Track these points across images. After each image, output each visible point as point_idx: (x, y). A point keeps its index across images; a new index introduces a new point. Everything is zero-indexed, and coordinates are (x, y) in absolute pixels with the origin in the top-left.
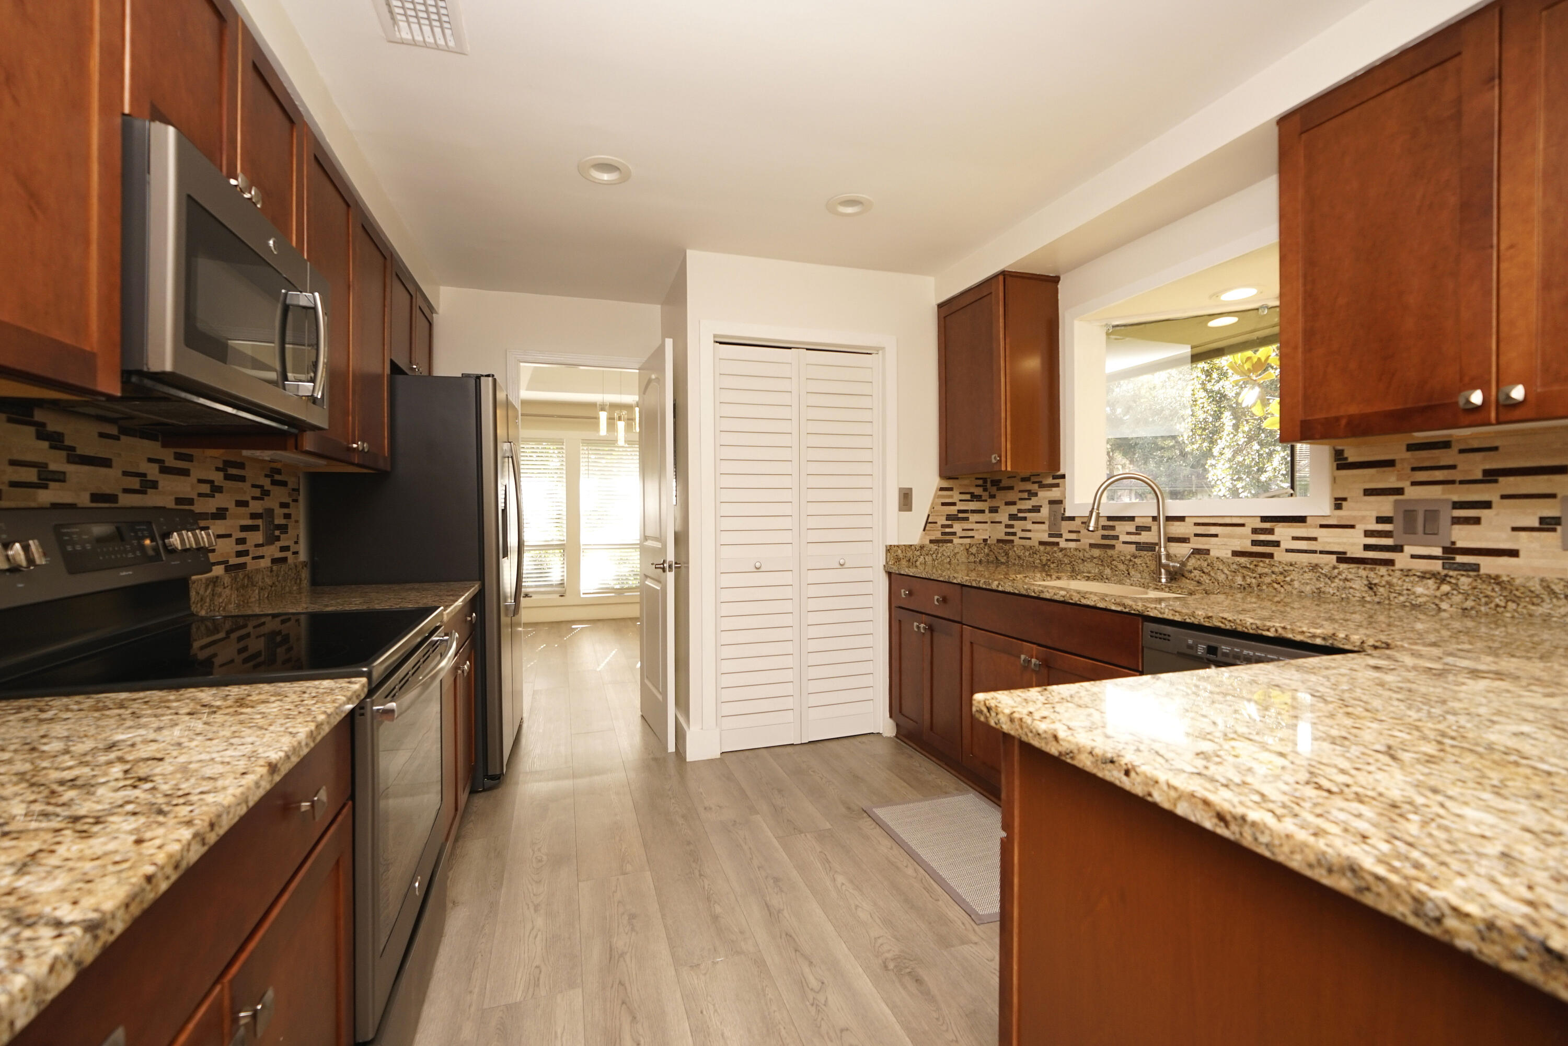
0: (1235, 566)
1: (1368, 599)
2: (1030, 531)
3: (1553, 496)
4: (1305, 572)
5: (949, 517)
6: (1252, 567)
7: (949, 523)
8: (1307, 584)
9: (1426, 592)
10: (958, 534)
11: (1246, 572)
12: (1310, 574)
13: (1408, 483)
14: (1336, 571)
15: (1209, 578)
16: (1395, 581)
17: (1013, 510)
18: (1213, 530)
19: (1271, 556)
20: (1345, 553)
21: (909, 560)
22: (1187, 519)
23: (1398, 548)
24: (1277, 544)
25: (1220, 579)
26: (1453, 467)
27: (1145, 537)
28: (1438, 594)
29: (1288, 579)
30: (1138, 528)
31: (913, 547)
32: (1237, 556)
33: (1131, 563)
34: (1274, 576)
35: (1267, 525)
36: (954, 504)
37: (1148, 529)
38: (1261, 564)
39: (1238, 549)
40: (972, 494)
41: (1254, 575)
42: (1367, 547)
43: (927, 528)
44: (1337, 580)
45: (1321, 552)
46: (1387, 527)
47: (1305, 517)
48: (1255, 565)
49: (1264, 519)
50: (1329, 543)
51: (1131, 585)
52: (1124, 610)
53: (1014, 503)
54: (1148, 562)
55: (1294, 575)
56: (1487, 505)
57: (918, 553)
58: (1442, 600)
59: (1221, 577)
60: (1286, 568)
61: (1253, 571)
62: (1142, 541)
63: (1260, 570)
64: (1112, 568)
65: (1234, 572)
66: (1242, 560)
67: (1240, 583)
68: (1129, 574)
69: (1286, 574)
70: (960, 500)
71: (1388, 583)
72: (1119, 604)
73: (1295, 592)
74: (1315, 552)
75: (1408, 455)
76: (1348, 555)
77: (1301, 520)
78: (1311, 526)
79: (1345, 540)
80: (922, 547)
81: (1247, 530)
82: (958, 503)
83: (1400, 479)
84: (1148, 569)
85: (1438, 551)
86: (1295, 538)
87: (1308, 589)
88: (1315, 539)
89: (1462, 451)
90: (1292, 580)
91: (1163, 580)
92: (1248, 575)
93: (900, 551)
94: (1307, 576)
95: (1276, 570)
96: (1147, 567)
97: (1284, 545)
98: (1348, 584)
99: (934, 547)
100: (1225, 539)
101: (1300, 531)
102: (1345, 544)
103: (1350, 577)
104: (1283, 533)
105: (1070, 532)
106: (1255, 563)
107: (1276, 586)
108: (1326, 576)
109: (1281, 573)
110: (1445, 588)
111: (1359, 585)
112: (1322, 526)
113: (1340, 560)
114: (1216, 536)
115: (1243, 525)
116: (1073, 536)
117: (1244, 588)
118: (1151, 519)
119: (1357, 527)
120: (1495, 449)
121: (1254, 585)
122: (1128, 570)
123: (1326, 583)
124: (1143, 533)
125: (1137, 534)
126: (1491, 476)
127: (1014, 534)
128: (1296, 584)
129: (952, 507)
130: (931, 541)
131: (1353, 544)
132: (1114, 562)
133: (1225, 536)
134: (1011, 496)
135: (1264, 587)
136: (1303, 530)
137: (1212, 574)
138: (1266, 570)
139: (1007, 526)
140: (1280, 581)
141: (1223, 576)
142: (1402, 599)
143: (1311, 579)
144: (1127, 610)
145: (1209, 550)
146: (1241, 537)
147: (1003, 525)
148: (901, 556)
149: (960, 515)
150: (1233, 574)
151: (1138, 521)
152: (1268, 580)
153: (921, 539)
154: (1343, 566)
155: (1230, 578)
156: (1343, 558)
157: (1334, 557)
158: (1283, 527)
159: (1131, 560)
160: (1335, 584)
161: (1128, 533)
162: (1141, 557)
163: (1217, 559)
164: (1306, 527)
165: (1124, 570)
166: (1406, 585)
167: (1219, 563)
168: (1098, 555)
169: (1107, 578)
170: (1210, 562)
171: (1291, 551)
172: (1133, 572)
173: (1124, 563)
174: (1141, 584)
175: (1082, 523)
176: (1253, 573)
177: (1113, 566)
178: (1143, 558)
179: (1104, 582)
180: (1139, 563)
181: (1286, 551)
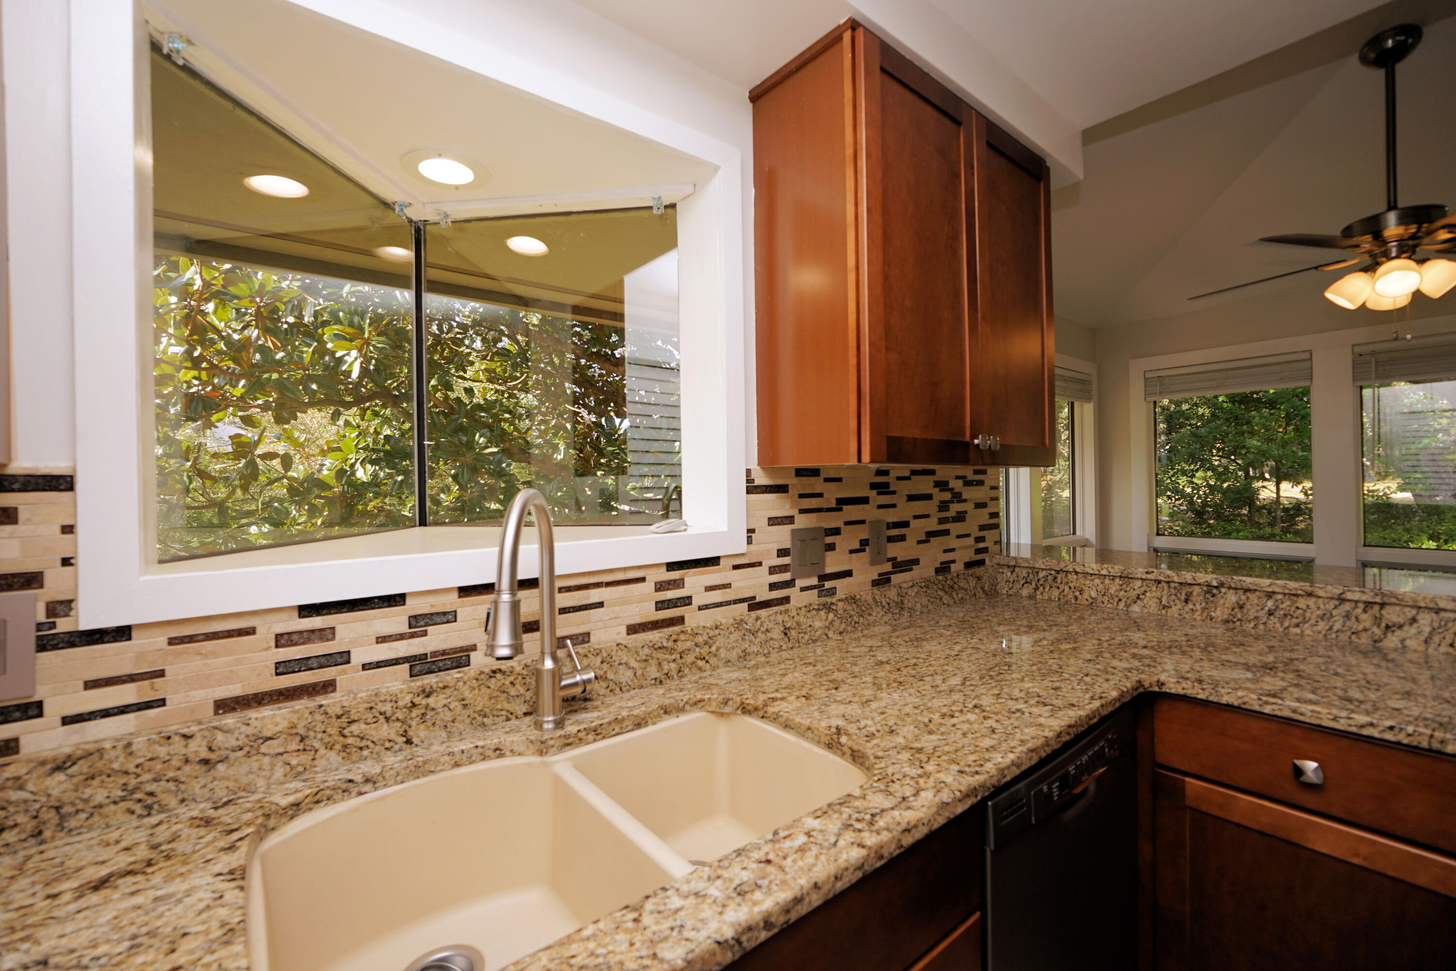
0: (646, 651)
1: (784, 647)
3: (863, 522)
4: (731, 633)
6: (670, 644)
8: (733, 648)
9: (820, 624)
11: (660, 655)
12: (736, 632)
13: (797, 511)
14: (759, 622)
15: (604, 685)
16: (801, 618)
18: (594, 595)
19: (681, 620)
20: (754, 598)
23: (790, 584)
24: (687, 601)
25: (623, 680)
26: (820, 495)
27: (437, 639)
28: (827, 624)
29: (713, 649)
30: (415, 620)
32: (636, 632)
33: (415, 712)
34: (698, 649)
35: (675, 575)
37: (449, 617)
38: (682, 637)
39: (637, 620)
41: (673, 657)
42: (773, 586)
44: (760, 634)
46: (786, 560)
47: (718, 557)
48: (675, 641)
49: (672, 566)
50: (741, 588)
51: (457, 765)
54: (467, 694)
55: (720, 641)
56: (836, 532)
58: (829, 629)
60: (711, 633)
61: (672, 651)
62: (429, 649)
63: (680, 646)
64: (345, 747)
65: (646, 661)
66: (656, 636)
67: (653, 677)
68: (409, 742)
69: (710, 641)
71: (797, 621)
74: (728, 603)
75: (795, 481)
76: (758, 600)
77: (714, 561)
78: (724, 570)
79: (754, 582)
81: (648, 587)
83: (792, 506)
84: (467, 712)
85: (814, 581)
86: (709, 589)
87: (734, 655)
88: (728, 586)
89: (827, 480)
90: (717, 650)
91: (550, 724)
92: (665, 660)
94: (733, 638)
95: (700, 639)
96: (465, 706)
98: (769, 634)
100: (616, 609)
101: (711, 576)
102: (754, 586)
103: (771, 625)
104: (695, 584)
105: (92, 685)
106: (674, 637)
107: (701, 663)
108: (750, 631)
109: (706, 643)
110: (831, 616)
111: (777, 631)
112: (736, 567)
113: (751, 608)
114: (600, 605)
115: (643, 580)
116: (120, 695)
117: (661, 682)
118: (456, 594)
119: (764, 563)
120: (839, 480)
122: (405, 734)
123: (751, 641)
124: (430, 629)
125: (412, 636)
126: (840, 504)
128: (723, 653)
131: (761, 585)
132: (354, 728)
133: (614, 603)
135: (687, 671)
136: (717, 575)
137: (610, 676)
140: (704, 654)
141: (630, 673)
142: (807, 637)
143: (736, 641)
146: (640, 600)
150: (644, 665)
151: (414, 606)
152: (690, 658)
154: (763, 613)
155: (639, 672)
156: (755, 605)
157: (745, 605)
158: (695, 575)
159: (414, 705)
160: (758, 640)
161: (382, 640)
162: (444, 688)
163: (615, 648)
164: (720, 571)
165: (393, 736)
166: (810, 622)
167: (619, 653)
168: (283, 725)
169: (367, 781)
170: (605, 655)
171: (706, 607)
172: (422, 734)
173: (387, 719)
174: (490, 753)
175: (172, 642)
176: (671, 654)
177: (350, 741)
178: (448, 691)
179: (360, 794)
180: (440, 704)
181: (700, 608)
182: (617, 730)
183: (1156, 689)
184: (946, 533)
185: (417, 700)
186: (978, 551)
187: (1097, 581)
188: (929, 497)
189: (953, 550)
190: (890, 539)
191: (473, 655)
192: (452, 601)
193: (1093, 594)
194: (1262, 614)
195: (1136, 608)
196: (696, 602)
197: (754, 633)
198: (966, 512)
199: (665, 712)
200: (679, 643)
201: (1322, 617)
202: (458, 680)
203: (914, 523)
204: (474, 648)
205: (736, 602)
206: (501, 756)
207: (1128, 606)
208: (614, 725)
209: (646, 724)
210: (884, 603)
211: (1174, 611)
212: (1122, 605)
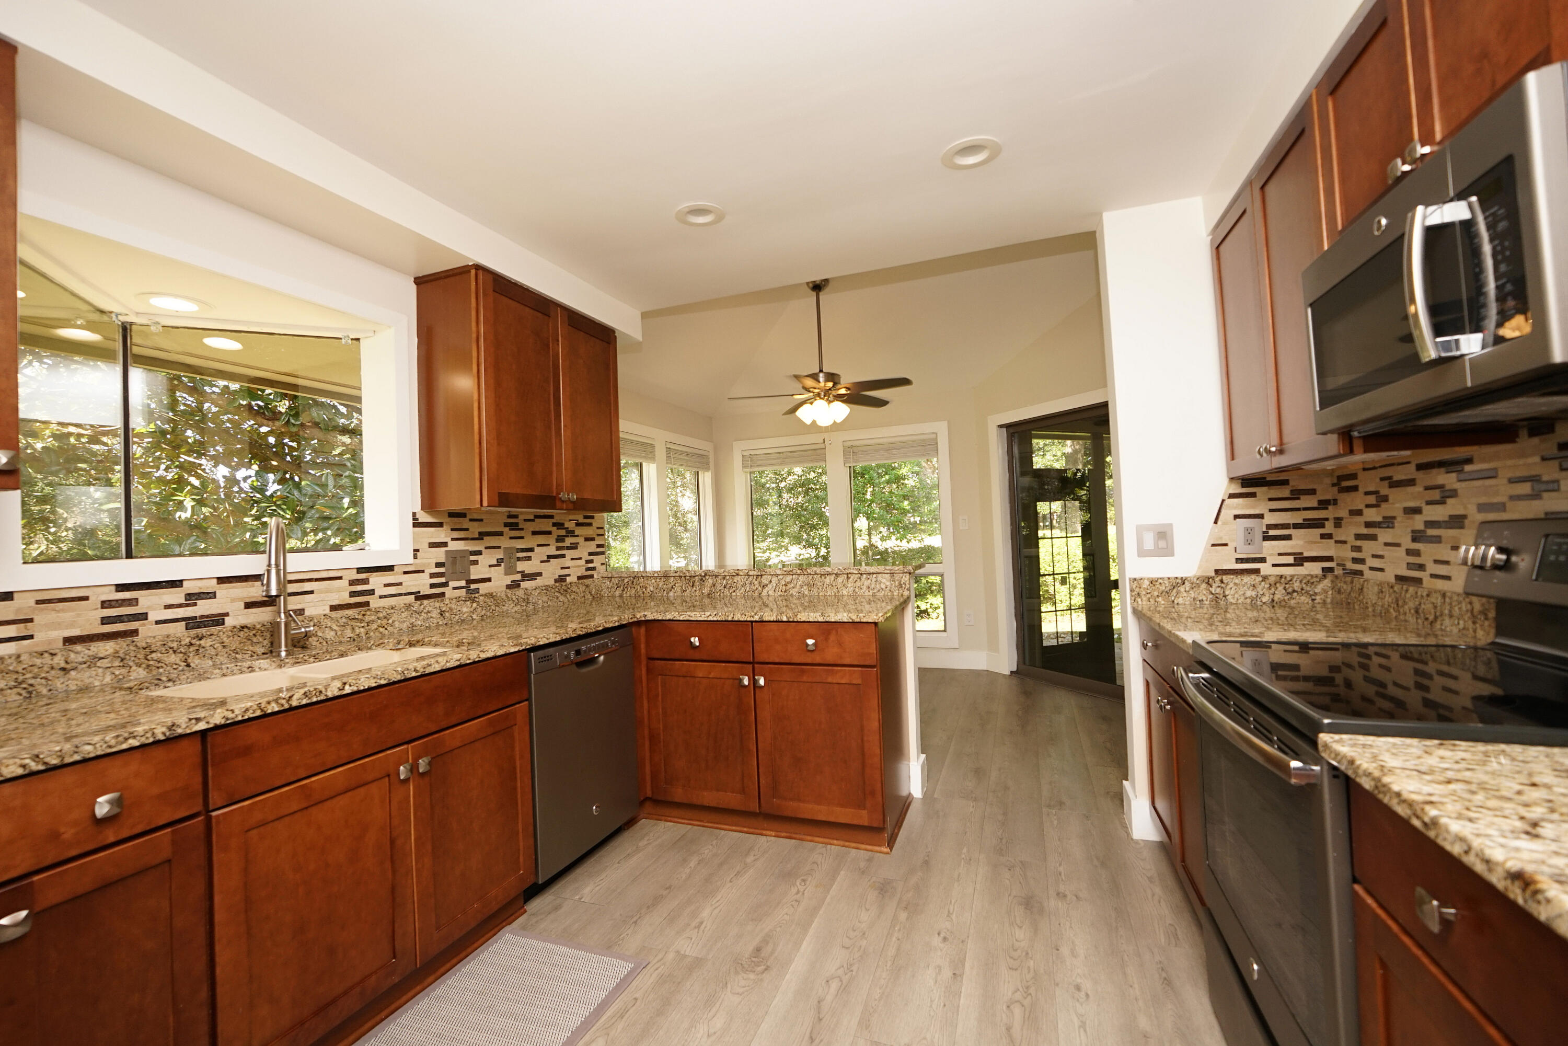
0: (344, 620)
1: (441, 623)
3: (499, 547)
4: (402, 612)
6: (360, 617)
8: (404, 622)
9: (467, 610)
11: (353, 623)
12: (406, 613)
13: (450, 539)
14: (422, 607)
16: (453, 606)
18: (307, 587)
19: (367, 604)
20: (419, 592)
23: (445, 585)
24: (371, 592)
25: (328, 637)
26: (467, 530)
27: (203, 608)
28: (472, 610)
29: (390, 621)
30: (189, 596)
32: (337, 609)
33: (192, 649)
34: (379, 621)
35: (363, 576)
37: (212, 595)
38: (368, 613)
39: (337, 603)
41: (362, 625)
42: (432, 586)
44: (423, 614)
46: (442, 570)
47: (393, 566)
48: (363, 615)
49: (360, 570)
50: (410, 586)
51: (224, 675)
54: (225, 639)
55: (395, 617)
56: (479, 553)
58: (473, 613)
59: (330, 635)
60: (389, 612)
61: (361, 621)
62: (198, 614)
63: (367, 618)
64: (148, 666)
65: (343, 626)
66: (350, 612)
67: (349, 636)
68: (188, 665)
69: (388, 617)
71: (450, 608)
73: (396, 632)
74: (400, 595)
75: (448, 520)
76: (422, 594)
77: (390, 568)
78: (397, 574)
79: (419, 582)
81: (344, 583)
83: (446, 535)
84: (225, 650)
85: (463, 583)
86: (386, 585)
87: (405, 626)
88: (400, 584)
89: (471, 520)
90: (393, 622)
91: (283, 654)
92: (357, 626)
94: (403, 615)
95: (381, 615)
96: (224, 647)
98: (429, 614)
100: (322, 595)
101: (389, 578)
102: (419, 585)
103: (430, 609)
104: (376, 582)
106: (363, 613)
107: (381, 630)
108: (416, 611)
109: (385, 618)
110: (475, 605)
111: (435, 614)
112: (405, 573)
113: (417, 599)
114: (312, 592)
115: (340, 578)
117: (354, 640)
118: (215, 581)
119: (426, 571)
120: (481, 520)
121: (363, 635)
122: (185, 661)
123: (416, 618)
124: (199, 602)
125: (187, 605)
126: (482, 536)
128: (397, 624)
131: (424, 585)
132: (154, 655)
133: (321, 592)
135: (372, 634)
136: (392, 577)
137: (320, 634)
138: (373, 617)
140: (384, 625)
141: (333, 633)
142: (457, 617)
143: (406, 617)
145: (303, 610)
146: (339, 590)
150: (342, 629)
151: (189, 587)
152: (374, 626)
154: (426, 602)
155: (339, 633)
156: (419, 597)
157: (413, 596)
158: (377, 576)
159: (191, 644)
160: (422, 617)
161: (168, 607)
162: (211, 635)
163: (323, 617)
164: (393, 575)
165: (178, 662)
166: (459, 608)
167: (326, 620)
168: (111, 651)
169: (169, 680)
170: (316, 621)
171: (385, 596)
172: (197, 661)
173: (175, 652)
174: (245, 669)
175: (38, 602)
176: (361, 623)
177: (151, 663)
178: (213, 637)
179: (165, 687)
180: (208, 645)
181: (381, 597)
182: (328, 657)
183: (643, 619)
184: (563, 556)
185: (193, 641)
186: (588, 569)
187: (653, 581)
188: (549, 533)
189: (568, 568)
190: (519, 559)
191: (226, 619)
192: (212, 585)
193: (652, 589)
194: (722, 588)
195: (671, 594)
196: (377, 593)
197: (419, 613)
198: (578, 543)
199: (359, 649)
200: (367, 617)
201: (742, 586)
202: (220, 631)
203: (537, 549)
204: (227, 614)
205: (406, 594)
206: (253, 671)
207: (668, 593)
208: (326, 654)
209: (347, 655)
210: (514, 599)
211: (687, 593)
212: (665, 592)
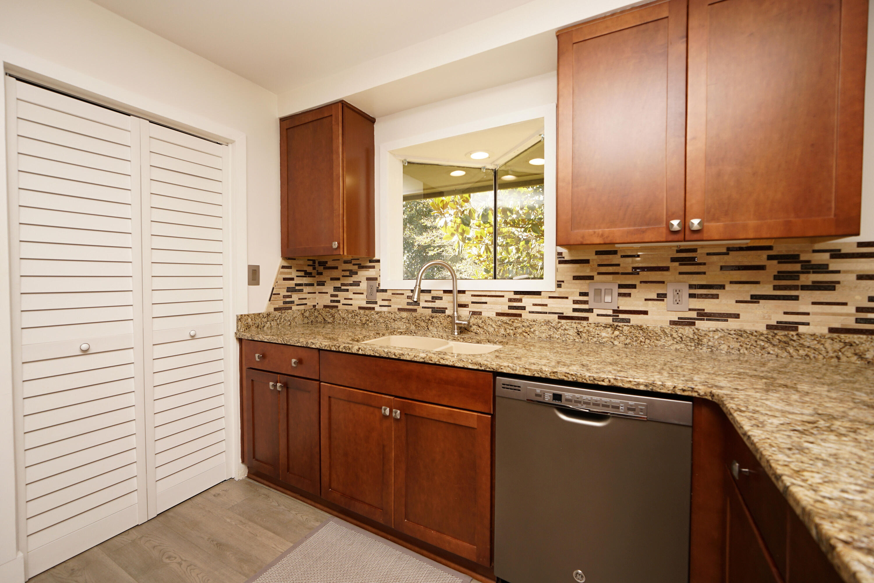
0: (500, 322)
1: (577, 340)
2: (351, 299)
3: (663, 282)
4: (542, 325)
5: (289, 290)
6: (510, 323)
7: (289, 294)
8: (543, 332)
9: (607, 335)
10: (296, 303)
11: (506, 326)
12: (545, 326)
13: (596, 273)
14: (560, 324)
15: (483, 330)
16: (591, 329)
17: (338, 284)
18: (484, 299)
19: (520, 315)
20: (563, 313)
21: (258, 326)
22: (466, 292)
23: (590, 310)
24: (524, 308)
26: (618, 265)
27: (438, 304)
28: (613, 336)
29: (532, 330)
30: (433, 298)
31: (261, 315)
32: (499, 316)
33: (430, 322)
34: (524, 328)
35: (518, 297)
36: (292, 279)
37: (441, 298)
38: (516, 321)
39: (500, 311)
40: (305, 271)
41: (512, 328)
42: (575, 310)
43: (272, 299)
44: (560, 330)
45: (549, 313)
46: (585, 298)
47: (541, 292)
49: (516, 293)
50: (554, 308)
51: (433, 337)
52: (480, 368)
53: (338, 279)
55: (536, 328)
56: (634, 286)
57: (265, 320)
58: (615, 340)
59: (491, 330)
60: (531, 323)
61: (511, 325)
62: (436, 306)
63: (515, 325)
64: (416, 325)
65: (500, 326)
66: (504, 318)
67: (502, 333)
68: (428, 329)
69: (531, 327)
70: (297, 276)
71: (587, 330)
72: (475, 364)
73: (536, 338)
74: (546, 313)
75: (596, 257)
76: (564, 315)
77: (538, 293)
78: (544, 298)
79: (563, 306)
80: (268, 315)
81: (506, 300)
82: (295, 278)
83: (592, 270)
85: (610, 312)
86: (535, 305)
87: (544, 335)
88: (546, 305)
89: (623, 256)
90: (534, 331)
91: (456, 333)
92: (508, 328)
93: (250, 320)
94: (543, 328)
95: (525, 324)
96: (441, 324)
97: (528, 309)
98: (566, 332)
99: (278, 314)
100: (492, 305)
101: (537, 300)
102: (562, 308)
103: (567, 327)
104: (527, 301)
105: (383, 300)
106: (512, 320)
107: (525, 334)
108: (554, 327)
109: (528, 327)
110: (617, 333)
111: (572, 332)
112: (550, 297)
113: (560, 318)
114: (486, 303)
115: (503, 296)
116: (386, 303)
117: (506, 336)
118: (442, 292)
119: (569, 298)
120: (638, 256)
121: (512, 334)
122: (427, 326)
123: (554, 332)
124: (436, 301)
125: (432, 302)
126: (635, 271)
127: (339, 301)
128: (537, 333)
129: (291, 282)
130: (275, 309)
131: (567, 308)
132: (417, 321)
133: (491, 303)
134: (335, 274)
135: (518, 335)
136: (540, 300)
137: (485, 328)
138: (519, 325)
139: (332, 296)
140: (527, 331)
141: (492, 329)
142: (595, 340)
143: (545, 330)
144: (483, 368)
145: (481, 312)
146: (502, 304)
147: (329, 295)
148: (251, 323)
149: (297, 288)
150: (499, 327)
151: (434, 294)
152: (520, 331)
153: (268, 307)
154: (563, 321)
155: (496, 330)
156: (562, 317)
157: (557, 316)
158: (527, 298)
159: (429, 320)
160: (559, 332)
161: (427, 301)
162: (436, 317)
163: (487, 318)
164: (541, 298)
165: (425, 326)
166: (597, 332)
167: (489, 321)
168: (405, 316)
169: (415, 333)
170: (483, 320)
171: (533, 312)
172: (431, 328)
173: (424, 321)
174: (440, 336)
175: (393, 294)
176: (511, 327)
177: (417, 324)
178: (437, 318)
179: (413, 335)
180: (435, 321)
181: (530, 312)
182: (470, 341)
184: (792, 298)
185: (430, 318)
188: (760, 268)
189: (805, 314)
190: (694, 296)
191: (446, 310)
192: (441, 294)
197: (557, 329)
198: (836, 282)
199: (489, 342)
200: (515, 323)
202: (440, 316)
203: (728, 287)
204: (446, 308)
206: (442, 338)
209: (481, 343)
210: (675, 335)
